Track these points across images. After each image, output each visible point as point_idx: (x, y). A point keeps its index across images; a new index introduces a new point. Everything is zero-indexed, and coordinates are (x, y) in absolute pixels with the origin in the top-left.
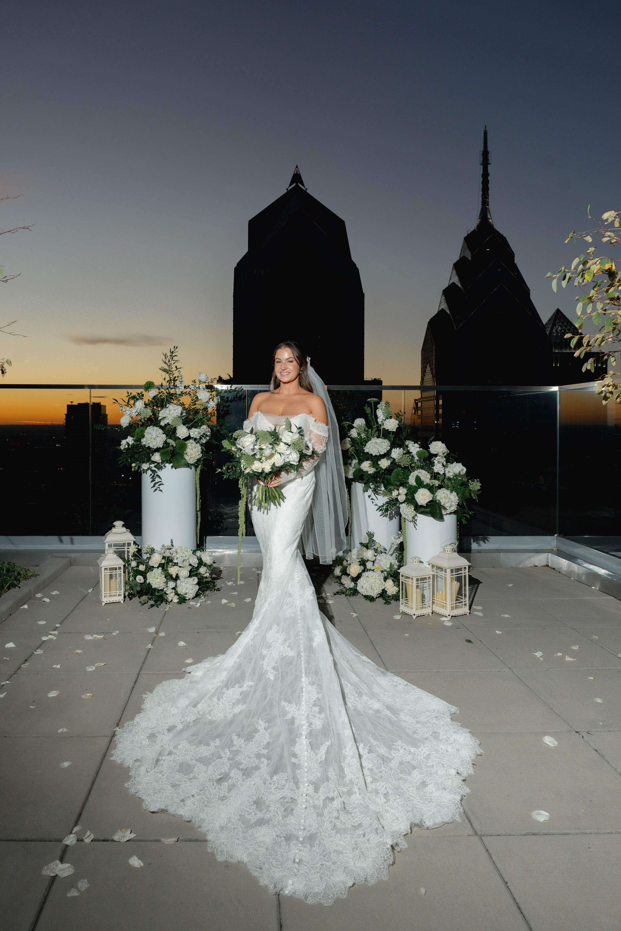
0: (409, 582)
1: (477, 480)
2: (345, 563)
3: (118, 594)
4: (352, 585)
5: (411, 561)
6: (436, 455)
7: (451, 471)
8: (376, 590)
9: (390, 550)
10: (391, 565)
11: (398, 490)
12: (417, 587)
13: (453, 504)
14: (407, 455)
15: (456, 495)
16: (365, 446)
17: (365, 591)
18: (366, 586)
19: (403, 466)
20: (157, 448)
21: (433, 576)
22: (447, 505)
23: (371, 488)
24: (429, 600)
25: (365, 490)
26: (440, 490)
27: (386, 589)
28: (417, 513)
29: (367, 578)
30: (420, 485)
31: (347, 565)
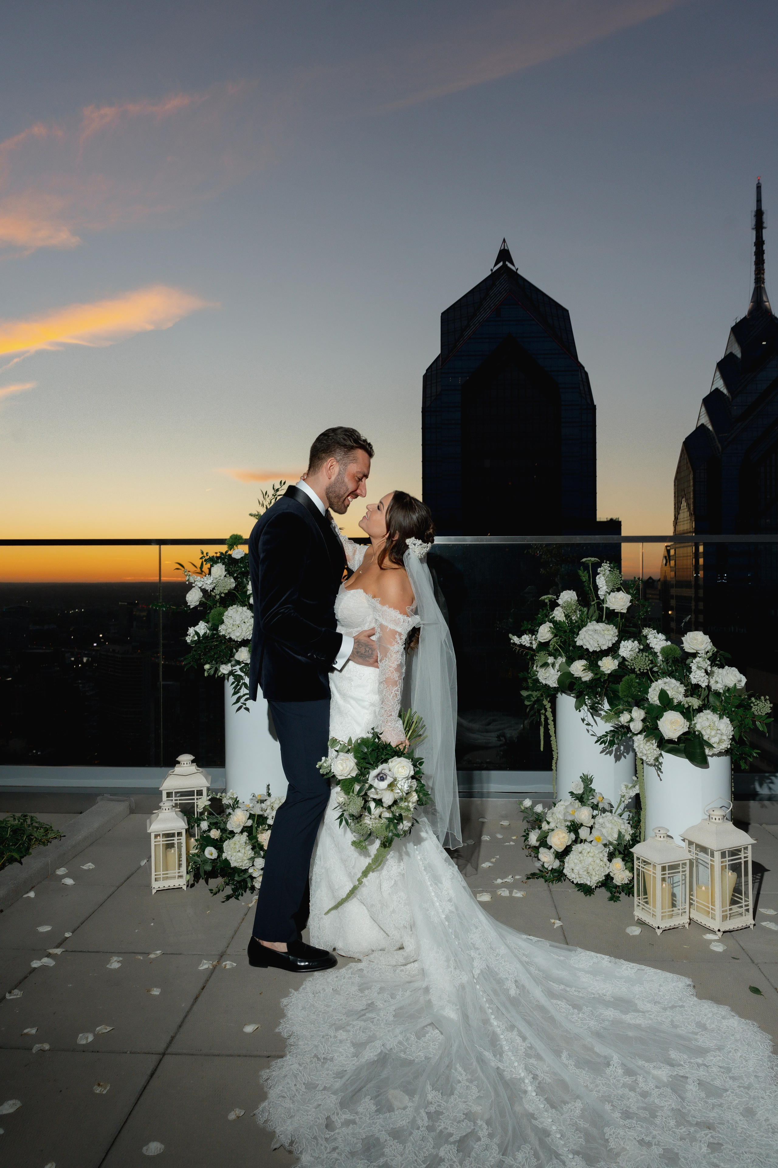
0: (649, 870)
1: (765, 697)
2: (545, 826)
3: (177, 874)
4: (556, 864)
5: (654, 834)
6: (694, 655)
7: (720, 681)
8: (595, 876)
9: (618, 806)
10: (620, 835)
11: (631, 712)
12: (663, 880)
13: (725, 737)
14: (645, 653)
15: (729, 722)
16: (578, 634)
17: (577, 876)
18: (578, 868)
19: (638, 672)
20: (244, 640)
21: (691, 861)
22: (713, 741)
23: (586, 705)
24: (684, 901)
25: (578, 708)
26: (701, 714)
27: (612, 875)
28: (663, 753)
29: (580, 855)
30: (667, 705)
31: (549, 829)
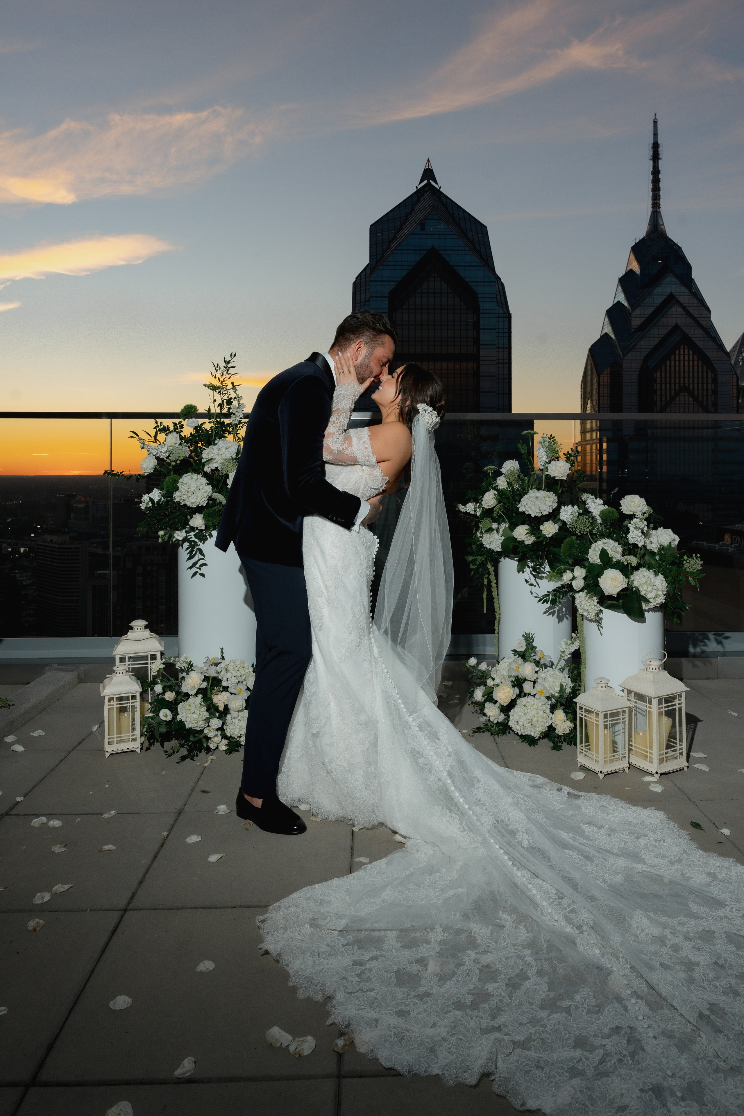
0: (592, 719)
1: (696, 555)
2: (490, 683)
3: (132, 738)
4: (502, 717)
5: (596, 685)
6: (632, 517)
7: (655, 541)
8: (539, 727)
9: (559, 662)
10: (562, 689)
11: (572, 571)
12: (606, 727)
13: (660, 593)
14: (585, 517)
15: (664, 579)
16: (520, 501)
17: (522, 728)
18: (522, 720)
19: (579, 534)
20: (198, 507)
21: (629, 709)
22: (649, 596)
23: (529, 567)
24: (623, 747)
25: (520, 570)
26: (639, 572)
27: (554, 725)
28: (602, 609)
29: (524, 708)
30: (607, 563)
31: (494, 685)
